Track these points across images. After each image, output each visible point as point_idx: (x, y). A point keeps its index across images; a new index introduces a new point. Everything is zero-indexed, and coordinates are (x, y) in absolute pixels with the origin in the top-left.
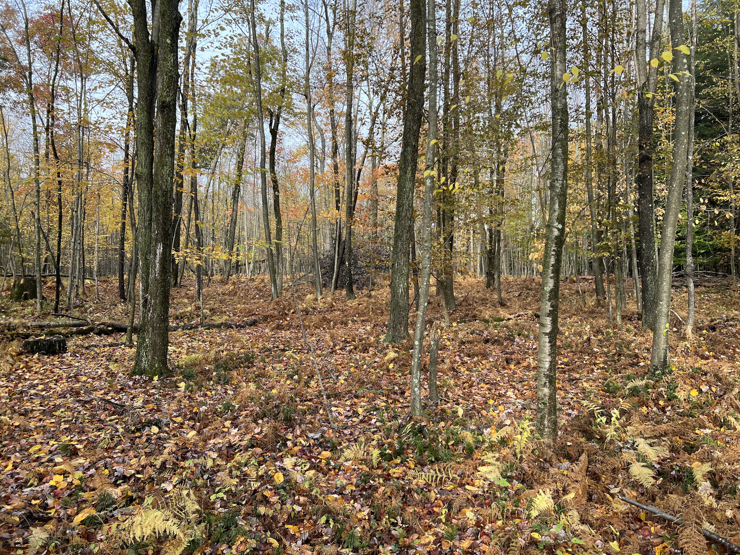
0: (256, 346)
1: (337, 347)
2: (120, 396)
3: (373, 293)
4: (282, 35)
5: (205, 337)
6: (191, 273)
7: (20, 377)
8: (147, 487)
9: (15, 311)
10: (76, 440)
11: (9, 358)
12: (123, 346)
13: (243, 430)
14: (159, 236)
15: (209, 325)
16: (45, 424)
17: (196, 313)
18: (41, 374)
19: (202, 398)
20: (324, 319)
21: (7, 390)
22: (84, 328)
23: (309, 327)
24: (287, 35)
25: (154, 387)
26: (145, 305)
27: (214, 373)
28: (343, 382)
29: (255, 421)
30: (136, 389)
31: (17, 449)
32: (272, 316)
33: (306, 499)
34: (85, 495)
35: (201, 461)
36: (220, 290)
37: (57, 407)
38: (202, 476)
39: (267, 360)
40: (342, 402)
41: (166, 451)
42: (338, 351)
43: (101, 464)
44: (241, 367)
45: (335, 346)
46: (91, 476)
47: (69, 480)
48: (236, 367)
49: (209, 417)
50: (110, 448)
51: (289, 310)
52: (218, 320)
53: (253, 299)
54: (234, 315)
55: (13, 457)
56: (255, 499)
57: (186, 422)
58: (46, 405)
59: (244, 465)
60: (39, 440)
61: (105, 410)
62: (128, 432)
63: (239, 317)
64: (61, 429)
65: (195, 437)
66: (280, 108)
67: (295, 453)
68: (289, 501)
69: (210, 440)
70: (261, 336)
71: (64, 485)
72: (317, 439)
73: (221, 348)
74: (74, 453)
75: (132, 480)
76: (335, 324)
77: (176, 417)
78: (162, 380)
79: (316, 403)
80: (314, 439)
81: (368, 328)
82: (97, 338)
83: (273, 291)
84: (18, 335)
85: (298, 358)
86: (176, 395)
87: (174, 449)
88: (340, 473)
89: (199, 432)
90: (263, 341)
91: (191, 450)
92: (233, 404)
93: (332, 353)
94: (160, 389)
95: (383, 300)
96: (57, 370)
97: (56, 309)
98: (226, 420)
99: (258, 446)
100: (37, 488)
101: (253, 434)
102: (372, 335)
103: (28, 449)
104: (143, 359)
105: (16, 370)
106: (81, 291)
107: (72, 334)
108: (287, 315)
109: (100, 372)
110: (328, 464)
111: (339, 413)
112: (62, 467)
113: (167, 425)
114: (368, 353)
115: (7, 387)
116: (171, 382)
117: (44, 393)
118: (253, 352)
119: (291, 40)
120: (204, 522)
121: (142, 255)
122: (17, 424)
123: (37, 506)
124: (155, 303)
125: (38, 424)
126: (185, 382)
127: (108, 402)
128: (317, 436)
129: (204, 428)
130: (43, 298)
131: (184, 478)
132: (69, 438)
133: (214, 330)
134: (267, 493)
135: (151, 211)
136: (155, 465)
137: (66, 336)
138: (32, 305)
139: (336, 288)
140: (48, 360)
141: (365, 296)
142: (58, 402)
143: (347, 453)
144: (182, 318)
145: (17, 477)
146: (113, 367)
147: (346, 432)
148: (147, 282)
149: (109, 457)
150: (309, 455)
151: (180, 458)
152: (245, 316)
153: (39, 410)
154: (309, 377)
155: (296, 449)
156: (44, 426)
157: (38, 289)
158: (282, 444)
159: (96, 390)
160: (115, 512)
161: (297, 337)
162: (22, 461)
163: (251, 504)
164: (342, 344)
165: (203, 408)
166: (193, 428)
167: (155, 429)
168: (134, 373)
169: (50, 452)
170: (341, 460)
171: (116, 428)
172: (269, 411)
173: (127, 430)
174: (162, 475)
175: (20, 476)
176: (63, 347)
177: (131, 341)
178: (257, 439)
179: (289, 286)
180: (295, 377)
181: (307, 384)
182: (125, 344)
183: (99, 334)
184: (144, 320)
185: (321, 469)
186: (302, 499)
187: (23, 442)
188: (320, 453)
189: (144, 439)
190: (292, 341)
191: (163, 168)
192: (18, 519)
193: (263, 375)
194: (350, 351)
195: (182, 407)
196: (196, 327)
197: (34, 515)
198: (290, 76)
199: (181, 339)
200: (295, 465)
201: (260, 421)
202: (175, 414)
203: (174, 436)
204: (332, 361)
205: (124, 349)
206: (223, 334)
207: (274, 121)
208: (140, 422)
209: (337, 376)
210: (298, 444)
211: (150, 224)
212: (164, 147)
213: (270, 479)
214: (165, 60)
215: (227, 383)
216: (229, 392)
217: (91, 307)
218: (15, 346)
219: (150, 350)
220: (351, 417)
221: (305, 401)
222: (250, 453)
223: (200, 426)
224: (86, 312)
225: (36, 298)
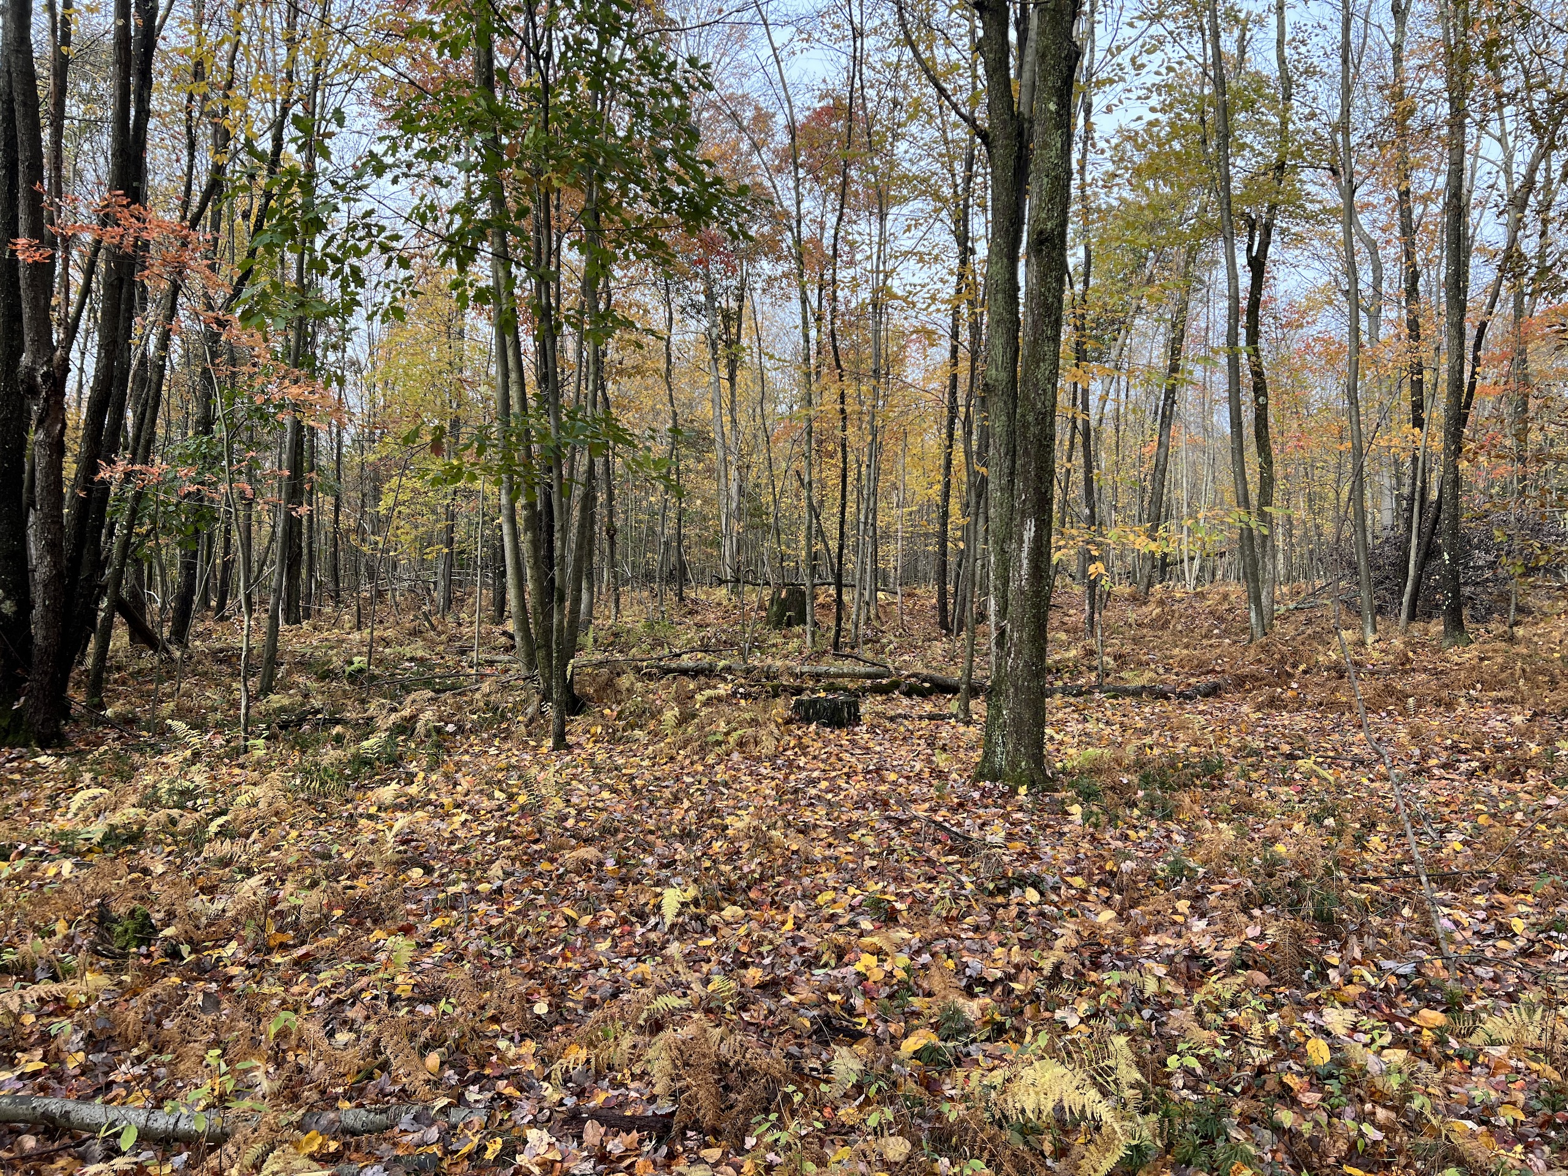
0: (1226, 741)
1: (1433, 762)
2: (959, 817)
3: (1520, 632)
4: (1280, 43)
5: (1109, 713)
6: (1068, 580)
7: (790, 764)
8: (1028, 1010)
9: (774, 645)
10: (892, 894)
11: (773, 726)
12: (953, 721)
13: (1220, 926)
14: (1028, 505)
15: (1115, 689)
16: (836, 853)
17: (1086, 663)
18: (823, 761)
19: (1119, 844)
20: (1389, 691)
21: (773, 784)
22: (884, 682)
23: (1350, 708)
24: (1294, 40)
25: (1020, 809)
26: (1000, 643)
27: (1141, 793)
28: (1459, 847)
29: (1245, 910)
30: (986, 807)
31: (799, 893)
32: (1254, 678)
33: (1393, 1115)
34: (917, 1003)
35: (1131, 976)
36: (1132, 617)
37: (853, 825)
38: (1139, 1011)
39: (1254, 776)
40: (1462, 897)
41: (1059, 943)
42: (1436, 771)
43: (939, 946)
44: (1195, 786)
45: (1425, 757)
46: (925, 967)
47: (887, 967)
48: (1185, 785)
49: (1141, 885)
50: (952, 918)
51: (1295, 666)
52: (1135, 679)
53: (1206, 636)
54: (1167, 671)
55: (792, 907)
56: (1262, 1087)
57: (1094, 890)
58: (836, 819)
59: (1228, 1004)
60: (831, 883)
61: (936, 842)
62: (982, 891)
63: (1177, 674)
64: (865, 868)
65: (1113, 924)
66: (1273, 208)
67: (1350, 1000)
68: (1349, 1111)
69: (1147, 934)
70: (1232, 721)
71: (877, 975)
72: (1405, 976)
73: (1148, 740)
74: (890, 918)
75: (999, 990)
76: (1419, 705)
77: (1072, 875)
78: (1036, 795)
79: (1392, 890)
80: (1398, 976)
81: (1518, 719)
82: (906, 701)
83: (1253, 620)
84: (785, 689)
85: (1331, 779)
86: (1066, 829)
87: (1075, 943)
88: (1477, 1070)
89: (1122, 915)
90: (1240, 731)
91: (1109, 950)
92: (1192, 865)
93: (1419, 773)
94: (1033, 814)
95: (1553, 650)
96: (846, 756)
97: (836, 645)
98: (1179, 897)
99: (1256, 966)
100: (835, 972)
101: (1243, 937)
102: (1532, 739)
103: (816, 896)
104: (999, 750)
105: (785, 750)
106: (873, 612)
107: (865, 690)
108: (1290, 676)
109: (918, 768)
110: (1441, 1042)
111: (1457, 923)
112: (875, 940)
113: (1056, 889)
114: (1523, 781)
115: (773, 779)
116: (1053, 801)
117: (829, 796)
118: (1218, 753)
119: (1303, 49)
120: (1155, 1112)
121: (996, 542)
122: (795, 847)
123: (837, 1006)
124: (1020, 637)
125: (827, 853)
126: (1081, 805)
127: (940, 826)
128: (1407, 969)
129: (1131, 907)
130: (816, 624)
131: (1102, 1008)
132: (881, 884)
133: (1128, 700)
134: (1290, 1080)
135: (1014, 455)
136: (1041, 969)
137: (854, 694)
138: (798, 636)
139: (1412, 617)
140: (832, 736)
141: (1496, 637)
142: (856, 815)
143: (1492, 1025)
144: (1058, 671)
145: (800, 944)
146: (941, 760)
147: (1479, 971)
148: (1004, 597)
149: (954, 937)
150: (1387, 1011)
151: (1087, 963)
152: (1192, 675)
153: (826, 827)
154: (1363, 826)
155: (1353, 990)
156: (837, 858)
157: (808, 608)
158: (1317, 972)
159: (915, 801)
160: (972, 1048)
161: (1322, 729)
162: (808, 917)
163: (1254, 1097)
164: (1444, 755)
165: (1127, 866)
166: (1107, 903)
167: (1032, 895)
168: (981, 776)
169: (852, 908)
170: (1476, 1040)
171: (959, 880)
172: (1278, 890)
173: (980, 887)
174: (1055, 992)
175: (806, 944)
176: (855, 715)
177: (967, 711)
178: (1253, 950)
179: (1288, 610)
180: (1326, 822)
181: (1360, 842)
182: (956, 716)
183: (908, 694)
184: (998, 671)
185: (1424, 1051)
186: (1381, 1114)
187: (806, 881)
188: (1415, 1012)
189: (1014, 911)
190: (1310, 738)
191: (1038, 367)
192: (808, 1024)
193: (1250, 810)
194: (1471, 774)
195: (1081, 856)
196: (1090, 692)
197: (834, 1021)
198: (1299, 131)
199: (1060, 715)
200: (1354, 1029)
201: (1257, 912)
202: (1069, 869)
203: (1072, 914)
204: (1423, 793)
205: (954, 727)
206: (1147, 710)
207: (1257, 239)
208: (1004, 876)
209: (1441, 833)
210: (1356, 979)
211: (1011, 482)
212: (1040, 323)
213: (1297, 1051)
214: (1045, 145)
215: (1168, 817)
216: (1175, 837)
217: (891, 642)
218: (780, 708)
219: (1010, 733)
220: (1489, 936)
221: (1362, 881)
222: (1240, 980)
223: (1122, 903)
224: (883, 653)
225: (805, 623)
